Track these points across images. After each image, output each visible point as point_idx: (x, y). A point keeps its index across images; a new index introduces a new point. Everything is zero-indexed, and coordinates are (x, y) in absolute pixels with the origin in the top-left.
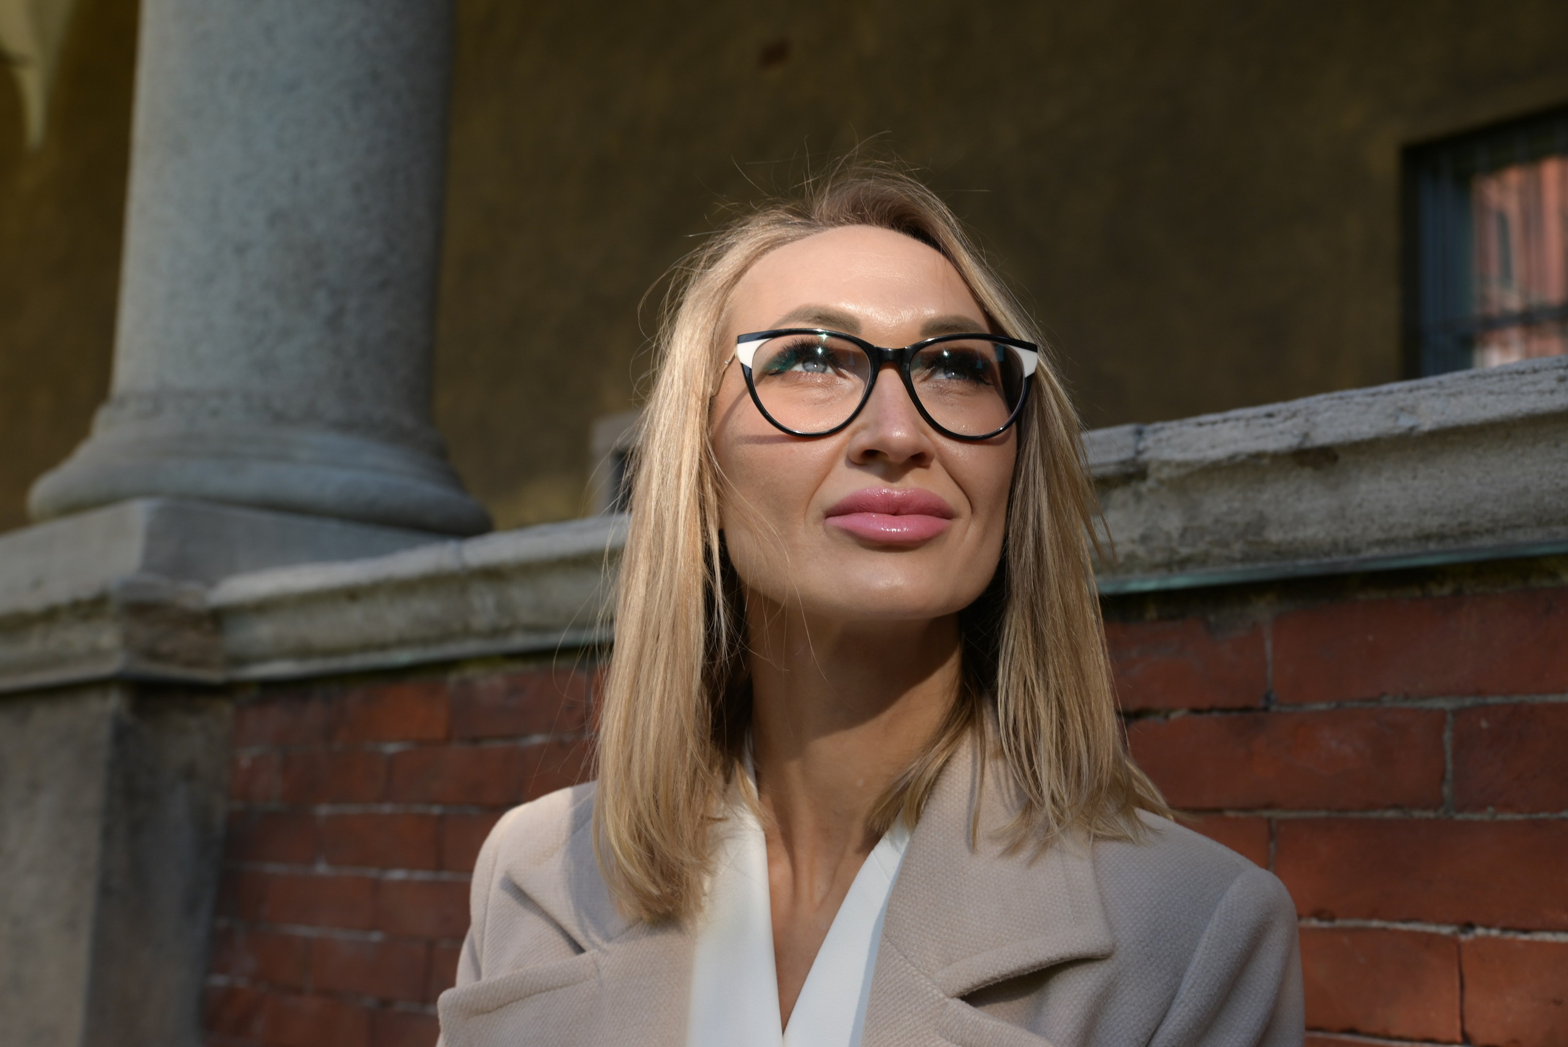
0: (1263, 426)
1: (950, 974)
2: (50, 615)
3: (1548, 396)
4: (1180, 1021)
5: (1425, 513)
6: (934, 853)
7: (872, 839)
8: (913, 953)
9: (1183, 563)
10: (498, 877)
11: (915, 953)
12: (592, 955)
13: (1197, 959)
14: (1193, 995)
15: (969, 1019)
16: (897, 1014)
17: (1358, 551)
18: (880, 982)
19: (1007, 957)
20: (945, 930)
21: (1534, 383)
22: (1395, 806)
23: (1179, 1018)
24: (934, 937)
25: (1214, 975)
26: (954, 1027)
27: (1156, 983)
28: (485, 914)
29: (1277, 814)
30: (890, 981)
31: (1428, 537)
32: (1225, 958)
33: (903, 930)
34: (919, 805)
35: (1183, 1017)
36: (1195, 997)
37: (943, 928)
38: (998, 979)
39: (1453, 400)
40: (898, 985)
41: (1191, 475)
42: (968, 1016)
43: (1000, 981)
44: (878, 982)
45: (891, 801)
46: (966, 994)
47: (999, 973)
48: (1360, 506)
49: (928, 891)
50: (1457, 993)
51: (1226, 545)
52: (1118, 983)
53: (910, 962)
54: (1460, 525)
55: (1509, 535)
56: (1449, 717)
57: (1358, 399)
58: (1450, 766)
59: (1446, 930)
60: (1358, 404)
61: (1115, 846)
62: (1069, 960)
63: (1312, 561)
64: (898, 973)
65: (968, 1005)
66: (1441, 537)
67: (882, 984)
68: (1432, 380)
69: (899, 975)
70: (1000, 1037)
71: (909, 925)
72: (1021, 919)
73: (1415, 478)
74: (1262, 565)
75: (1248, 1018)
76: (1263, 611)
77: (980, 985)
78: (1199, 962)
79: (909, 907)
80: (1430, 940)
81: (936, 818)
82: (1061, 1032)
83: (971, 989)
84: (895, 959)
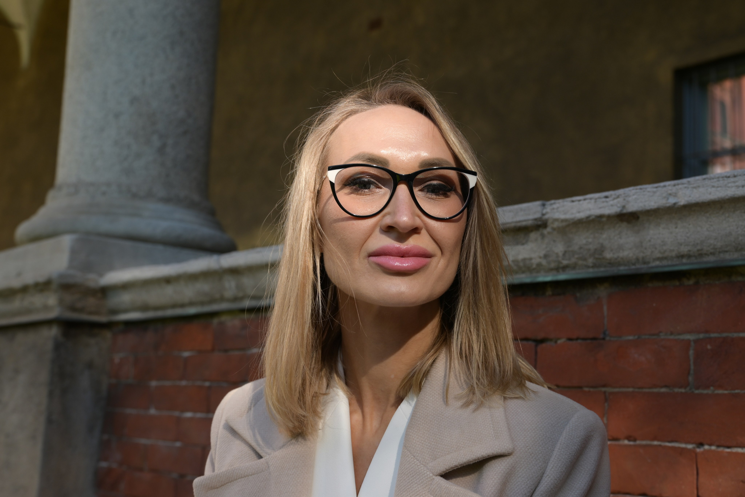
0: (603, 202)
1: (435, 464)
2: (24, 289)
3: (741, 188)
4: (547, 485)
5: (681, 245)
6: (428, 406)
7: (399, 401)
8: (417, 455)
9: (565, 268)
10: (223, 422)
11: (419, 454)
12: (266, 459)
13: (555, 455)
14: (553, 472)
15: (444, 486)
16: (410, 484)
17: (648, 263)
18: (402, 469)
19: (462, 456)
20: (433, 443)
21: (734, 182)
22: (666, 386)
23: (546, 484)
24: (428, 447)
25: (563, 462)
26: (437, 490)
27: (535, 466)
28: (217, 442)
29: (608, 390)
30: (407, 469)
31: (682, 256)
32: (568, 453)
33: (413, 444)
34: (420, 383)
35: (548, 483)
36: (554, 473)
37: (432, 442)
38: (458, 466)
39: (695, 190)
40: (410, 470)
41: (568, 226)
42: (444, 484)
43: (459, 467)
44: (401, 469)
45: (408, 381)
46: (443, 474)
47: (459, 463)
48: (650, 241)
49: (425, 424)
50: (695, 477)
51: (585, 259)
52: (516, 467)
53: (416, 459)
54: (698, 250)
55: (722, 255)
56: (692, 344)
57: (649, 190)
58: (692, 367)
59: (690, 446)
60: (649, 192)
61: (516, 401)
62: (492, 456)
63: (626, 268)
64: (410, 464)
65: (444, 479)
66: (689, 256)
67: (403, 470)
68: (685, 181)
69: (411, 465)
70: (458, 494)
71: (416, 441)
72: (469, 437)
73: (676, 228)
74: (602, 269)
75: (580, 483)
76: (603, 291)
77: (449, 469)
78: (556, 456)
79: (416, 432)
80: (682, 451)
81: (429, 389)
82: (488, 492)
83: (445, 471)
84: (409, 457)
